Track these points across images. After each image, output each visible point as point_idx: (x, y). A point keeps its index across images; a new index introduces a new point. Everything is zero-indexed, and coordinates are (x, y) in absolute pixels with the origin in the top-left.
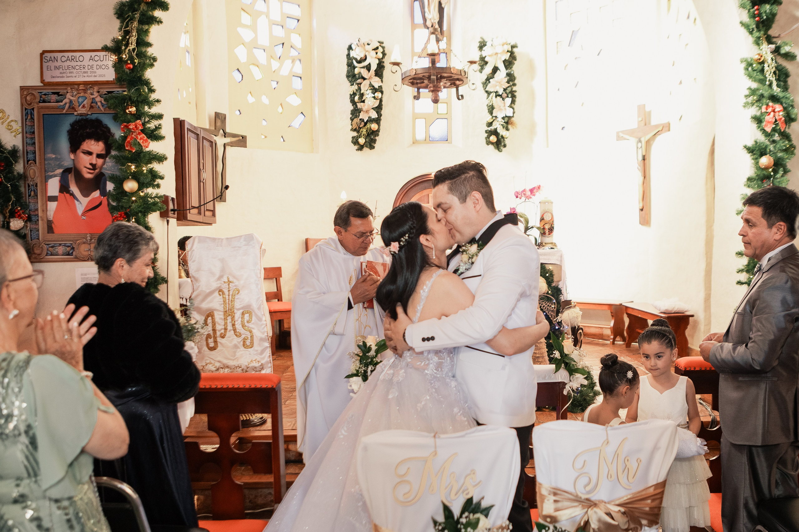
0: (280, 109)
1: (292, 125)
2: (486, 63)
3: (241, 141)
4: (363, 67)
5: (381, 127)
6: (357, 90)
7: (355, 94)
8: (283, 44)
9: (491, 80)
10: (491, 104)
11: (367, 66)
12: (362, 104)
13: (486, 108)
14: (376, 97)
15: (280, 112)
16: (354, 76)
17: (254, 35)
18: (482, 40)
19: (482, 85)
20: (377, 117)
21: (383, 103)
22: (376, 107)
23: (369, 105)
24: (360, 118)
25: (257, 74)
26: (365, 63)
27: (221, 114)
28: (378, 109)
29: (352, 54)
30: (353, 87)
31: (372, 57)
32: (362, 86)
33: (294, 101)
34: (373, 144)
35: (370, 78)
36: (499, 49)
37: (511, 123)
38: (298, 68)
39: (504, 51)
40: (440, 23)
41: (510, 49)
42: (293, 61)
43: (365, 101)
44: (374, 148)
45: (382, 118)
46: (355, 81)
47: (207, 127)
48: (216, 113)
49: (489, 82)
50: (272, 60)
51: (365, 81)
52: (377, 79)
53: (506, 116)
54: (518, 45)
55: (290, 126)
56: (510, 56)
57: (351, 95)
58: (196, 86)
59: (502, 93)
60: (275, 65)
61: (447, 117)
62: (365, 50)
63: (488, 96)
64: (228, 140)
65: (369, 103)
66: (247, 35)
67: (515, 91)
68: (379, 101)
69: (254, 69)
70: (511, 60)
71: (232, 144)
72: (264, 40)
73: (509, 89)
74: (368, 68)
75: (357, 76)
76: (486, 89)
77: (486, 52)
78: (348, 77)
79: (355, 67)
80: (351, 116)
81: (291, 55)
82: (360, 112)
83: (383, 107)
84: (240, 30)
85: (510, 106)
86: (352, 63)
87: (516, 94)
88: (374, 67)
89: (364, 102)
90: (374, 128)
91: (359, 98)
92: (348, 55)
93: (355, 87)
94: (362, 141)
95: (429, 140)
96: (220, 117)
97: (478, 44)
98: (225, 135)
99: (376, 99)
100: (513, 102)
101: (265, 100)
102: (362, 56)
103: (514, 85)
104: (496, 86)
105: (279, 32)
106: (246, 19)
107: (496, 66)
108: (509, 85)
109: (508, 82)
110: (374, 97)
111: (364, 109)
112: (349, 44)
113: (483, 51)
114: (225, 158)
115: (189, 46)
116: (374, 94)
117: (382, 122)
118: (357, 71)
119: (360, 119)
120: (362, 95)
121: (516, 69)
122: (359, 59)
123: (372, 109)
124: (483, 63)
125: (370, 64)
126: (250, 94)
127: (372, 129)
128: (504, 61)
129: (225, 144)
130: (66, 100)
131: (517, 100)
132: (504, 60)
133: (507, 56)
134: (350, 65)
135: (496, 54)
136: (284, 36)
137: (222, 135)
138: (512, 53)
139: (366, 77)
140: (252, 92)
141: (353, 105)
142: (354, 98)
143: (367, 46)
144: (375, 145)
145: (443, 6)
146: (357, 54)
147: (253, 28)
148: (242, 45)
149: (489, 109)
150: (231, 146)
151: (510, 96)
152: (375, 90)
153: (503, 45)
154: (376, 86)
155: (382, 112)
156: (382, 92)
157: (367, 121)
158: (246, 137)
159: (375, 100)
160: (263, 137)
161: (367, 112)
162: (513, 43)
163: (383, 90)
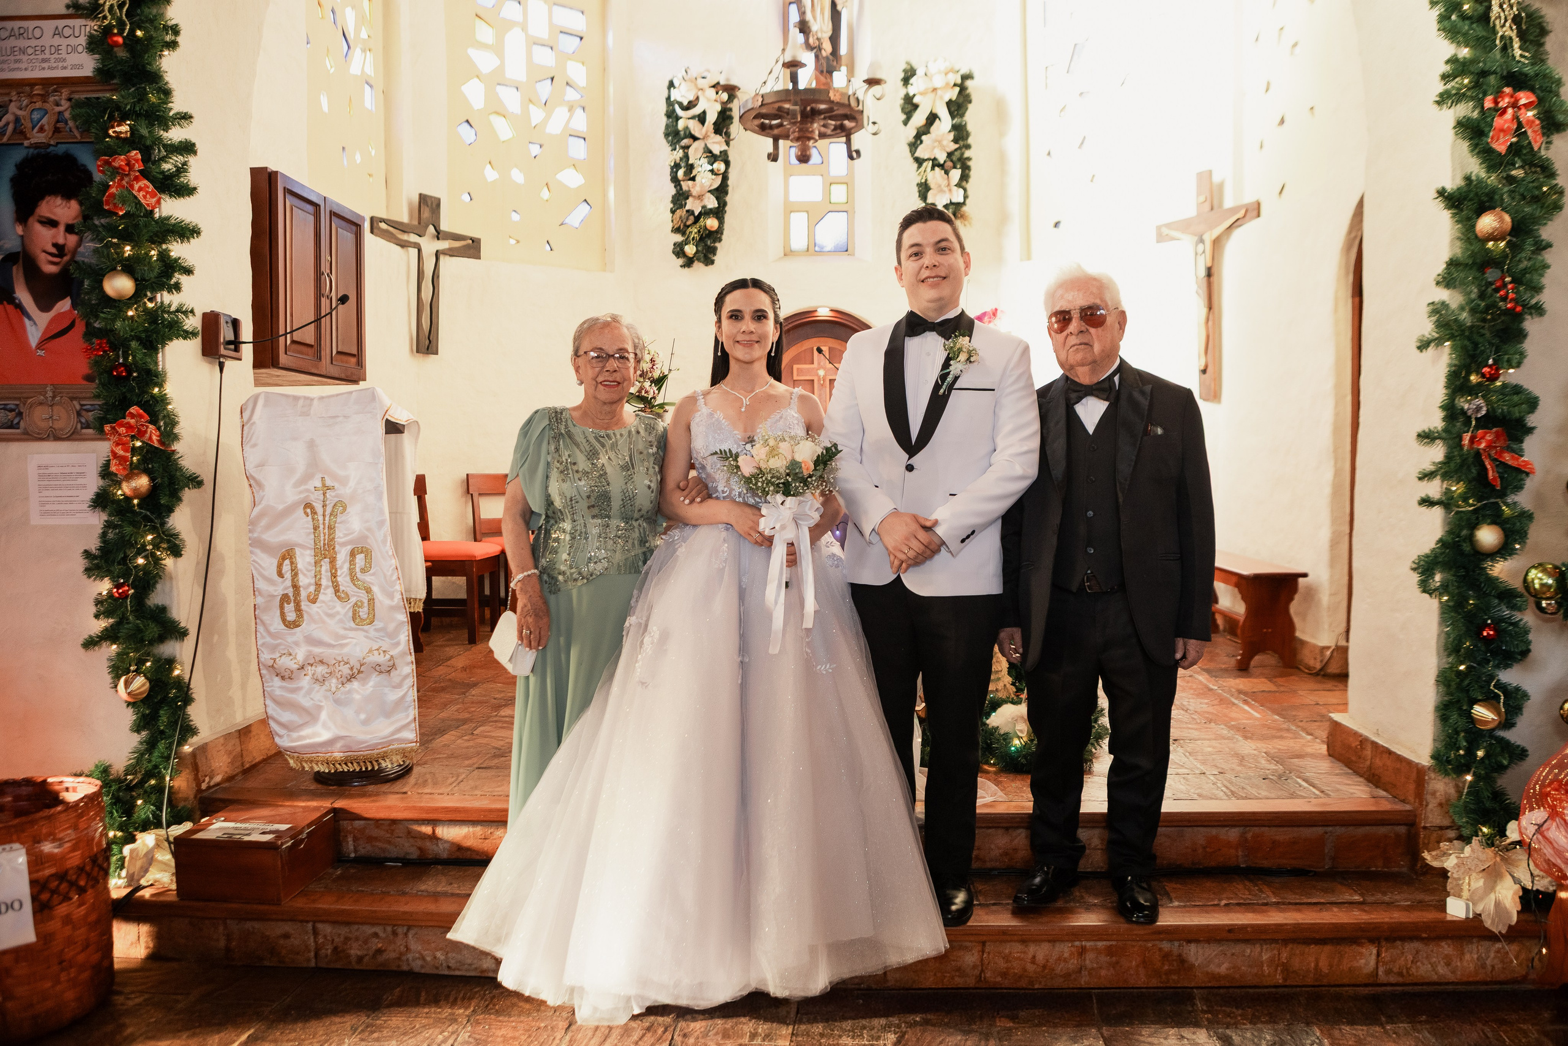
0: (545, 194)
1: (567, 221)
2: (916, 107)
3: (471, 248)
4: (693, 118)
5: (726, 226)
6: (681, 159)
7: (676, 166)
8: (552, 79)
9: (924, 138)
10: (923, 181)
11: (699, 116)
12: (690, 183)
13: (916, 189)
14: (716, 170)
15: (545, 198)
16: (676, 133)
17: (497, 62)
18: (909, 67)
19: (907, 149)
20: (717, 205)
21: (729, 182)
22: (717, 189)
23: (702, 185)
24: (687, 208)
25: (503, 129)
26: (697, 111)
27: (431, 197)
28: (721, 192)
29: (676, 95)
30: (675, 152)
31: (709, 100)
32: (691, 151)
33: (572, 179)
34: (711, 256)
35: (705, 137)
36: (938, 81)
37: (962, 216)
38: (580, 121)
39: (947, 84)
40: (835, 39)
41: (959, 81)
42: (571, 109)
43: (697, 178)
44: (712, 262)
45: (726, 209)
46: (679, 142)
47: (405, 218)
48: (420, 195)
49: (921, 142)
50: (531, 106)
51: (697, 143)
52: (718, 138)
53: (951, 203)
54: (975, 75)
55: (562, 224)
56: (960, 92)
57: (672, 168)
58: (386, 147)
59: (945, 162)
60: (537, 115)
61: (847, 209)
62: (696, 85)
63: (919, 167)
64: (444, 245)
65: (703, 181)
66: (485, 61)
67: (969, 159)
68: (720, 178)
69: (499, 123)
70: (961, 100)
71: (452, 253)
72: (516, 70)
73: (957, 154)
74: (702, 118)
75: (682, 133)
76: (916, 155)
77: (916, 86)
78: (667, 135)
79: (678, 118)
80: (672, 205)
81: (567, 98)
82: (687, 198)
83: (730, 189)
84: (472, 52)
85: (959, 185)
86: (674, 111)
87: (970, 163)
88: (711, 118)
89: (693, 179)
90: (712, 227)
91: (685, 174)
92: (668, 98)
93: (680, 153)
94: (690, 250)
95: (813, 250)
96: (429, 204)
97: (902, 75)
98: (439, 235)
99: (716, 174)
100: (965, 177)
101: (518, 176)
102: (692, 98)
103: (968, 147)
104: (934, 148)
105: (545, 58)
106: (485, 33)
107: (934, 111)
108: (957, 146)
109: (955, 141)
110: (712, 171)
111: (694, 192)
112: (669, 78)
113: (909, 86)
114: (438, 277)
115: (373, 75)
116: (712, 165)
117: (727, 217)
118: (681, 125)
119: (688, 211)
120: (691, 168)
121: (972, 118)
122: (685, 103)
123: (709, 191)
124: (909, 107)
125: (704, 113)
126: (489, 166)
127: (708, 227)
128: (949, 104)
129: (437, 251)
130: (9, 117)
131: (973, 173)
132: (947, 100)
133: (953, 94)
134: (671, 115)
135: (935, 90)
136: (554, 65)
137: (433, 237)
138: (963, 89)
139: (697, 135)
140: (492, 163)
141: (675, 187)
142: (676, 172)
143: (701, 82)
144: (715, 258)
145: (839, 8)
146: (682, 95)
147: (498, 49)
148: (476, 80)
149: (919, 192)
150: (451, 256)
151: (958, 166)
152: (713, 158)
153: (946, 74)
154: (716, 151)
155: (728, 199)
156: (727, 164)
157: (700, 214)
158: (479, 240)
159: (714, 177)
160: (513, 242)
161: (700, 197)
162: (964, 71)
163: (731, 158)
